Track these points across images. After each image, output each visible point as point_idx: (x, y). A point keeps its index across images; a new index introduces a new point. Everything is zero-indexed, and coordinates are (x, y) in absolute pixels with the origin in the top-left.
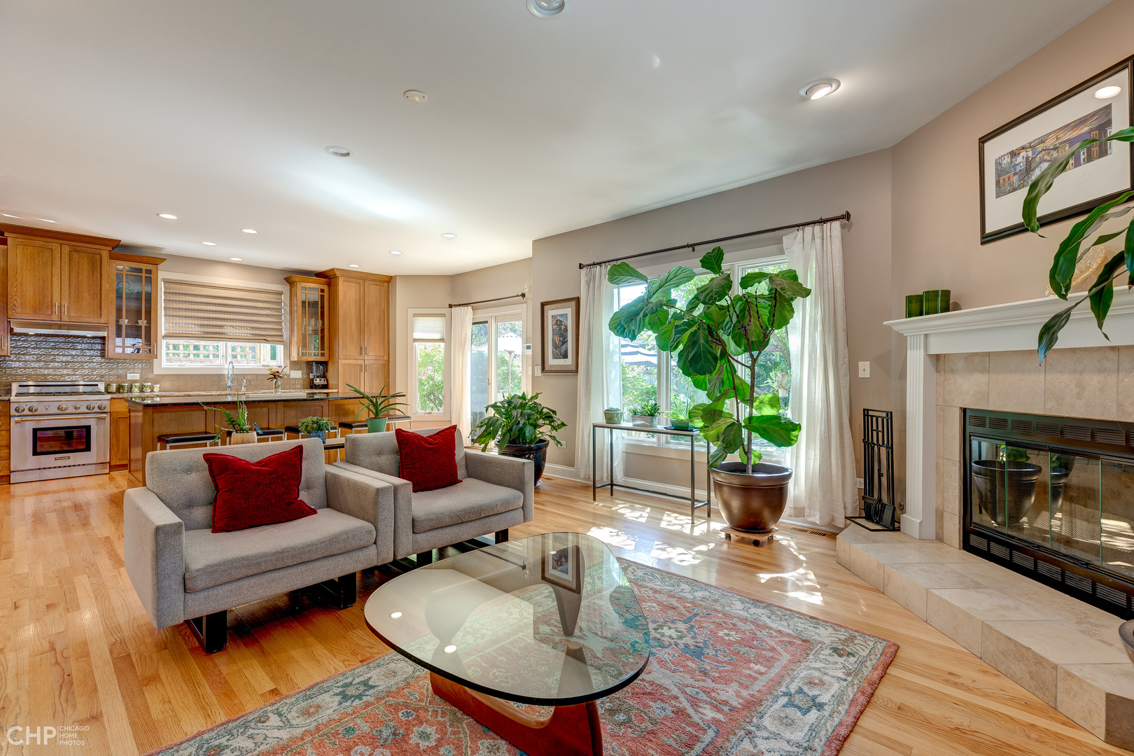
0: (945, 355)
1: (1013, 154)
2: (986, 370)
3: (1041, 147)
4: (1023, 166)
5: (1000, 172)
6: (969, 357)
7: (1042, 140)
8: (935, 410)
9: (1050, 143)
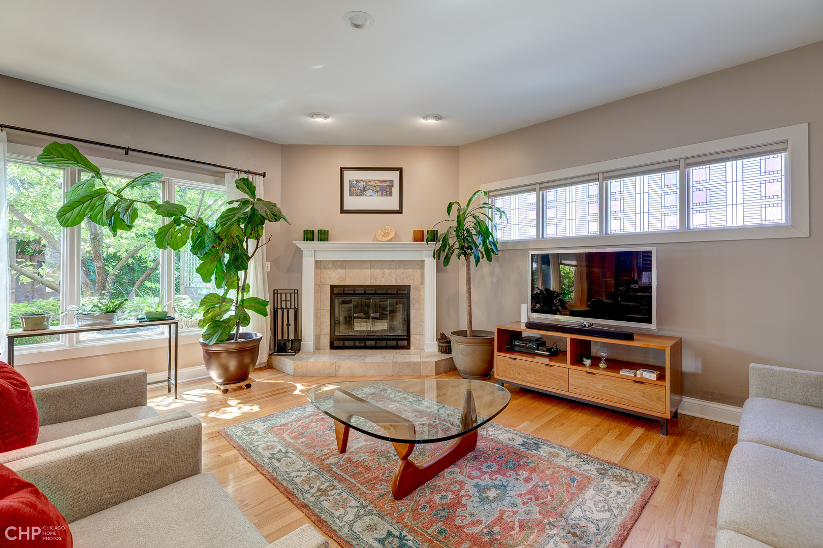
0: (321, 261)
1: (358, 181)
2: (343, 268)
3: (369, 183)
4: (361, 188)
5: (351, 186)
6: (335, 262)
7: (370, 181)
8: (318, 288)
9: (372, 183)
